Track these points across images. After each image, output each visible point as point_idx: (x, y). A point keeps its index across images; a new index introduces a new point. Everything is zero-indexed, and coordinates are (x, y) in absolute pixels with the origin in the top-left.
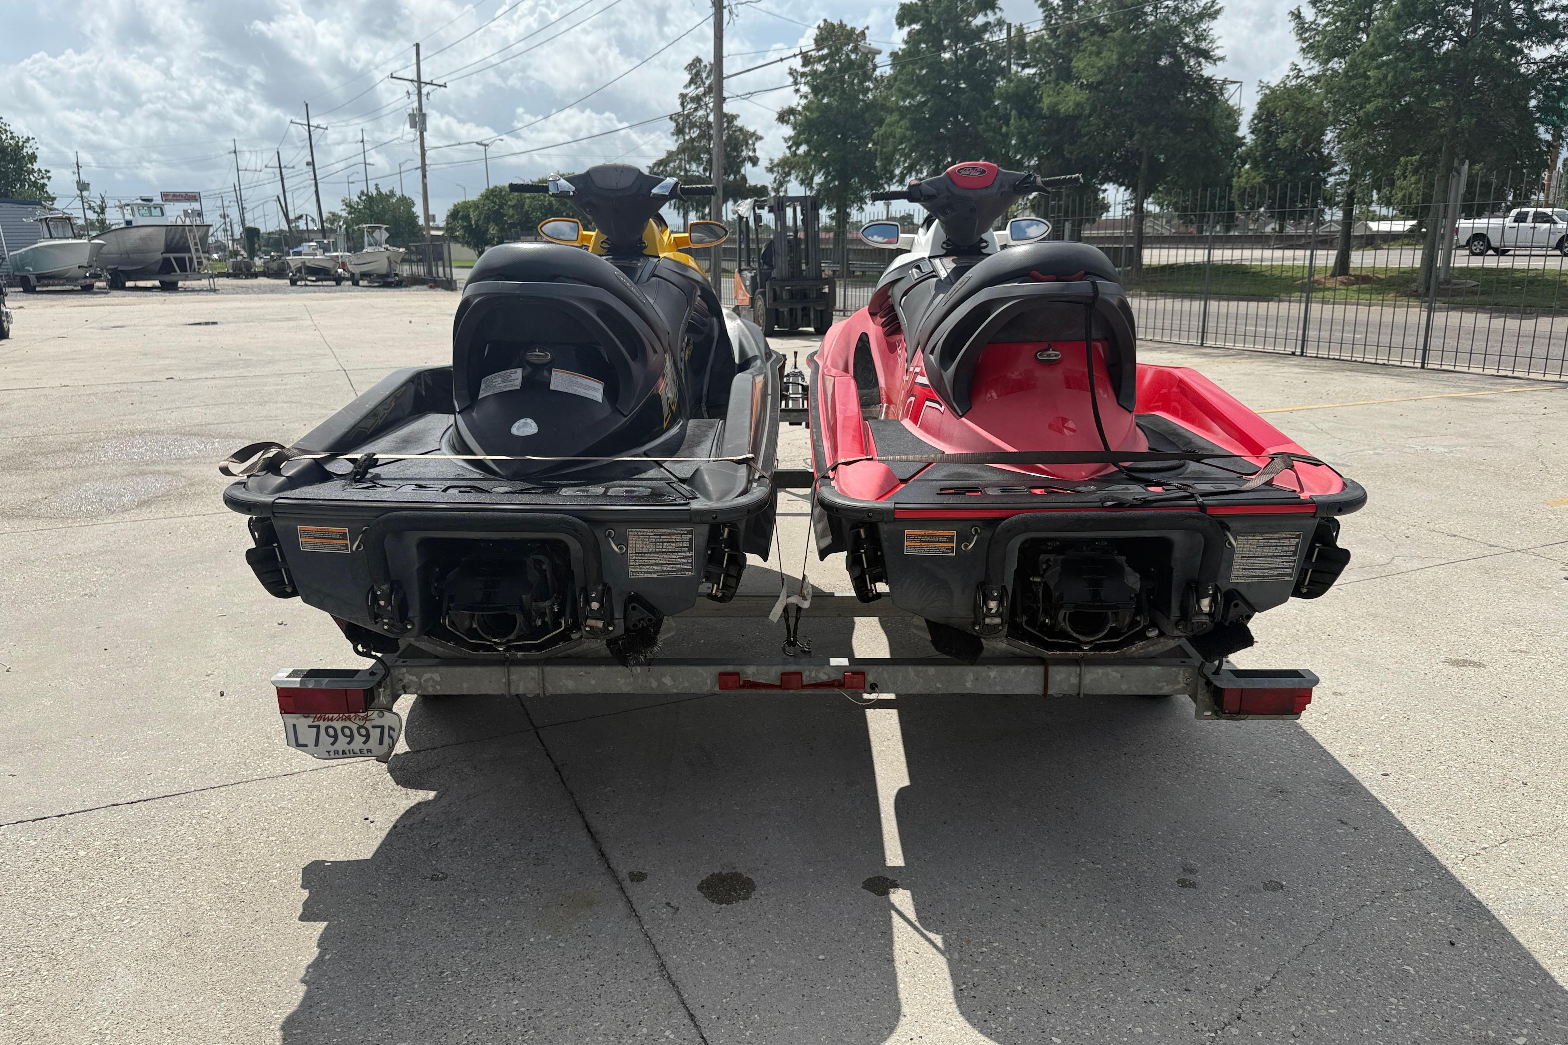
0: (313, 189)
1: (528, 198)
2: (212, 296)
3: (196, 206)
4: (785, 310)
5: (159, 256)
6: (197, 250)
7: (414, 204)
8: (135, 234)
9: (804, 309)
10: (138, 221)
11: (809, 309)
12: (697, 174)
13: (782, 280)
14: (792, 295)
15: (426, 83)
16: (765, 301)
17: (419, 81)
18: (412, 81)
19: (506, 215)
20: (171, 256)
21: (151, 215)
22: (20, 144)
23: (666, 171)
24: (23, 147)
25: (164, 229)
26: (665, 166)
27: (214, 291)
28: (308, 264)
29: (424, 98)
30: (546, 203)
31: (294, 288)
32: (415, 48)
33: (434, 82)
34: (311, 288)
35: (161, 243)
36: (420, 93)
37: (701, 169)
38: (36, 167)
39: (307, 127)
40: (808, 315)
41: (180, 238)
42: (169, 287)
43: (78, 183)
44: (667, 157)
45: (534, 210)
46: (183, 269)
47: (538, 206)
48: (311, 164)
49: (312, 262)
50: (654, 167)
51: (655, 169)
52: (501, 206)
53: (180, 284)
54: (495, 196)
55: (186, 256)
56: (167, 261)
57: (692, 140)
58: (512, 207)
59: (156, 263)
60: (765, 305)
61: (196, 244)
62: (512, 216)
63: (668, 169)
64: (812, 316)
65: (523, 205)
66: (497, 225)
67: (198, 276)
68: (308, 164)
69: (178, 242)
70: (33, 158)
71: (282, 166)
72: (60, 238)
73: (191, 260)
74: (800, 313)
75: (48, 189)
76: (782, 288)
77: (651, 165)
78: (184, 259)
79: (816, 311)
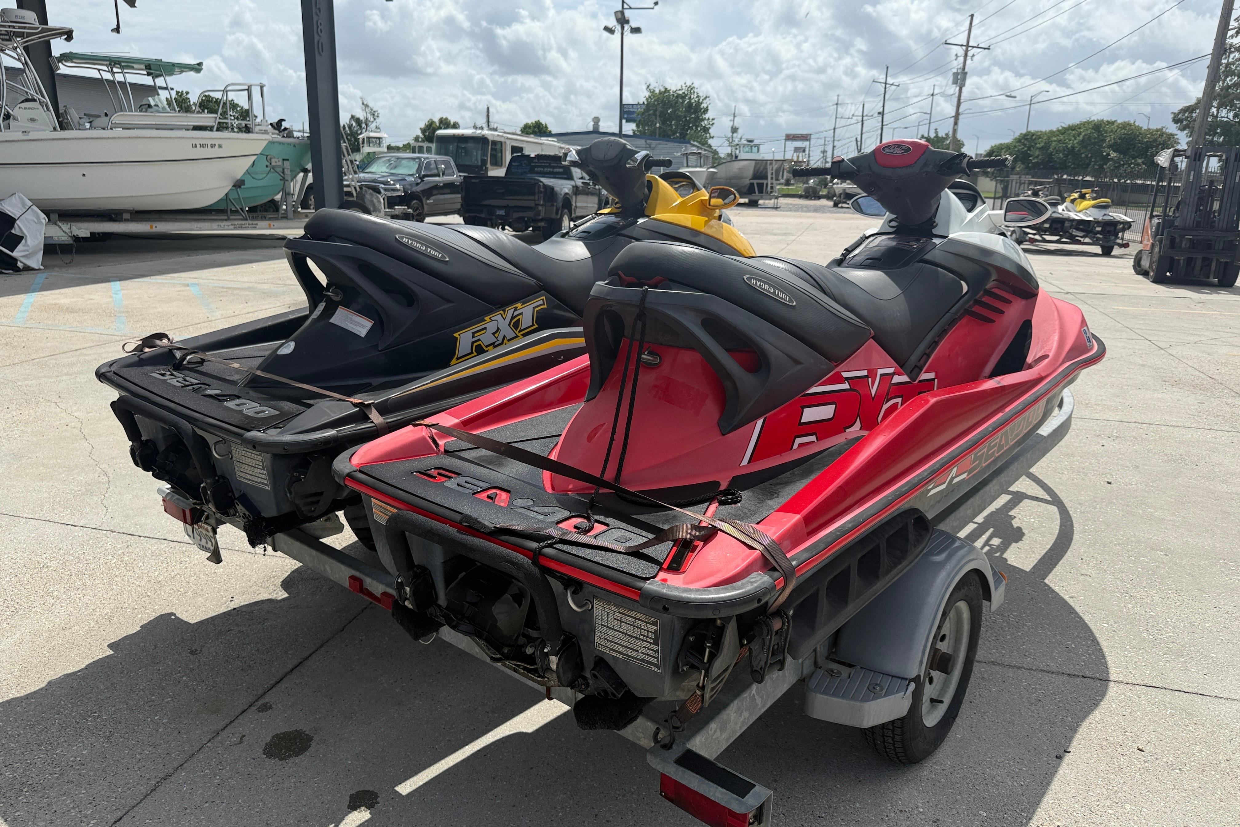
0: (880, 132)
1: (1055, 141)
2: (774, 212)
3: (805, 144)
4: (1181, 259)
5: (747, 182)
6: (772, 178)
7: (963, 145)
8: (736, 165)
9: (1204, 259)
10: (742, 156)
11: (1212, 259)
12: (1226, 119)
13: (1184, 229)
14: (1193, 245)
15: (973, 47)
16: (1160, 249)
17: (968, 46)
18: (962, 45)
19: (1031, 156)
20: (755, 182)
21: (751, 152)
22: (701, 101)
23: (1192, 117)
24: (702, 103)
25: (754, 162)
26: (1192, 112)
27: (776, 208)
28: (848, 191)
29: (969, 58)
30: (1069, 146)
31: (835, 209)
32: (970, 18)
33: (980, 46)
34: (845, 210)
35: (750, 173)
36: (966, 55)
37: (1231, 115)
38: (707, 116)
39: (884, 85)
40: (1209, 265)
41: (763, 169)
42: (753, 204)
43: (732, 127)
44: (1196, 104)
45: (1058, 151)
46: (761, 191)
47: (1061, 149)
48: (882, 114)
49: (851, 190)
50: (1179, 113)
51: (1180, 116)
52: (1029, 149)
53: (761, 202)
54: (1027, 139)
55: (765, 182)
56: (752, 185)
57: (1229, 87)
58: (1039, 148)
59: (745, 186)
60: (1160, 252)
61: (772, 174)
62: (1037, 157)
63: (1194, 115)
64: (1213, 267)
65: (1049, 148)
66: (1023, 163)
67: (769, 197)
68: (879, 113)
69: (762, 172)
70: (706, 110)
71: (865, 114)
72: (692, 167)
73: (767, 184)
74: (1199, 263)
75: (710, 131)
76: (1182, 237)
77: (1176, 111)
78: (763, 184)
79: (1218, 262)
